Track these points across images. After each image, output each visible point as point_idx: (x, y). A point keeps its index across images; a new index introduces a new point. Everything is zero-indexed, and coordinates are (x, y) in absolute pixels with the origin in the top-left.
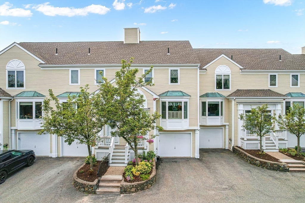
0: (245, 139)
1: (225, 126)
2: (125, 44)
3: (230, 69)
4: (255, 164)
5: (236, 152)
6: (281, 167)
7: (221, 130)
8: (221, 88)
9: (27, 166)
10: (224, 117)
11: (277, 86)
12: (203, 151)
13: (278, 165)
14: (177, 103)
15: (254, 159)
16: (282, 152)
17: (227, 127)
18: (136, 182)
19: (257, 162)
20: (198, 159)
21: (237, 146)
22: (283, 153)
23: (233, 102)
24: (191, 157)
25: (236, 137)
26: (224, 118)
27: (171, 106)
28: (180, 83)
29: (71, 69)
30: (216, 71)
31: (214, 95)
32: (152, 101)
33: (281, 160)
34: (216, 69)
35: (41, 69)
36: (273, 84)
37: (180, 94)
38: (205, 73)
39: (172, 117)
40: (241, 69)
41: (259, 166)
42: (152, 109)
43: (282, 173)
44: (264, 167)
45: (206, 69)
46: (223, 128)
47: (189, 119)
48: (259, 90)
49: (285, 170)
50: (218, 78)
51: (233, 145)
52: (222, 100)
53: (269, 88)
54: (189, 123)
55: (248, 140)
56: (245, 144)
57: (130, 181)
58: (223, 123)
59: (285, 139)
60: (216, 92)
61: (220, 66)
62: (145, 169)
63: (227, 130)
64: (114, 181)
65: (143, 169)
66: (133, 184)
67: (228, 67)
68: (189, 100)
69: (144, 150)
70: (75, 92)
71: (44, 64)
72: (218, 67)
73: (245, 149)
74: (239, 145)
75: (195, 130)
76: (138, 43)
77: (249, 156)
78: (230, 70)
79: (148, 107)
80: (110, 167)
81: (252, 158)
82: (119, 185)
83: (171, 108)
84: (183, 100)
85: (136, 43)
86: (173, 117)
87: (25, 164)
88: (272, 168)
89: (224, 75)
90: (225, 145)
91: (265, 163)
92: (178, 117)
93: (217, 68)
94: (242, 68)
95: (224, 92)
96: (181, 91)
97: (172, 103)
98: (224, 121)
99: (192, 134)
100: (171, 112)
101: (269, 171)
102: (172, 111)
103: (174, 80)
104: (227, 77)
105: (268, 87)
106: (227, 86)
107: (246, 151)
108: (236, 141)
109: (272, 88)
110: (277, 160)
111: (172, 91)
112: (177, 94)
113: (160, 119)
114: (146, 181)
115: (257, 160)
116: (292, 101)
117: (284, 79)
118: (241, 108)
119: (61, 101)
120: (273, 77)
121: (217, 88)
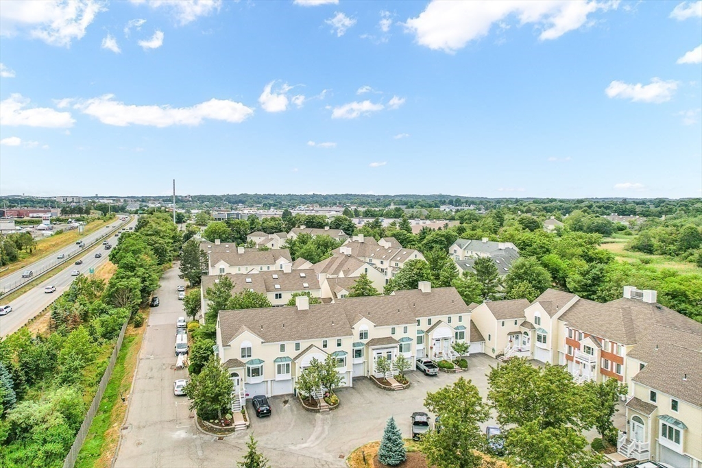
0: (376, 372)
2: (300, 311)
4: (381, 388)
5: (371, 379)
6: (392, 388)
11: (395, 335)
12: (355, 379)
15: (380, 385)
21: (371, 375)
23: (370, 350)
25: (372, 368)
29: (280, 343)
33: (393, 384)
35: (262, 345)
36: (393, 333)
40: (375, 326)
43: (392, 392)
46: (364, 364)
48: (385, 338)
49: (394, 390)
50: (361, 332)
51: (369, 375)
53: (391, 336)
55: (378, 372)
57: (333, 405)
58: (364, 361)
63: (366, 366)
64: (325, 406)
70: (283, 358)
71: (264, 342)
72: (361, 326)
74: (373, 375)
75: (350, 371)
77: (377, 382)
78: (368, 327)
82: (328, 407)
85: (307, 309)
89: (364, 330)
90: (366, 374)
91: (385, 388)
95: (365, 341)
103: (339, 345)
104: (366, 331)
106: (366, 337)
107: (377, 379)
108: (371, 372)
109: (393, 336)
110: (391, 384)
111: (338, 351)
115: (382, 386)
116: (403, 343)
117: (399, 330)
118: (375, 352)
119: (277, 364)
120: (393, 329)
121: (360, 339)
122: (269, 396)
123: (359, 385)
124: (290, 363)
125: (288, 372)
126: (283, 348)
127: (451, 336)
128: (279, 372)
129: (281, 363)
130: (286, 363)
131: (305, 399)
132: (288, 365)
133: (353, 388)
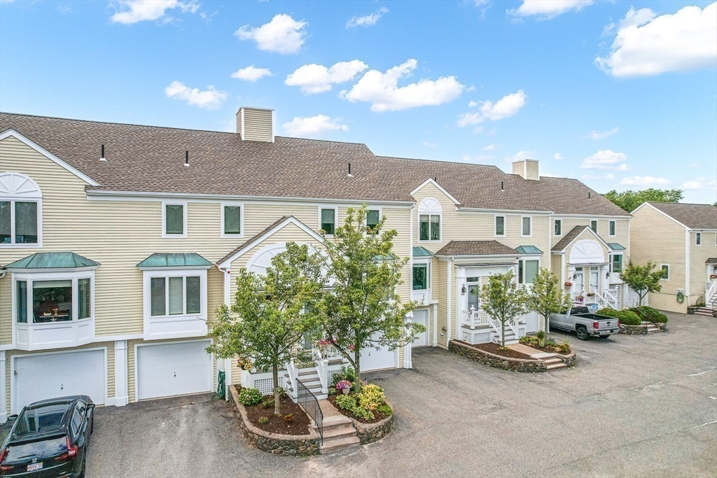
0: (473, 327)
1: (431, 306)
2: (246, 141)
3: (440, 205)
4: (500, 367)
6: (537, 366)
7: (424, 313)
8: (428, 239)
10: (431, 290)
11: (504, 236)
13: (534, 364)
15: (499, 359)
16: (524, 343)
17: (435, 307)
19: (504, 363)
20: (410, 369)
21: (455, 340)
22: (526, 344)
23: (450, 266)
24: (398, 367)
25: (454, 323)
29: (165, 202)
30: (419, 207)
31: (417, 251)
33: (533, 356)
34: (420, 203)
35: (88, 198)
36: (500, 232)
40: (457, 205)
41: (507, 370)
43: (539, 375)
44: (515, 369)
46: (429, 309)
48: (482, 242)
49: (543, 370)
50: (425, 220)
51: (449, 339)
52: (429, 261)
53: (494, 239)
55: (477, 328)
56: (473, 336)
57: (372, 421)
59: (524, 322)
60: (420, 245)
61: (426, 198)
63: (435, 313)
64: (339, 427)
66: (378, 423)
67: (438, 202)
70: (176, 254)
71: (98, 188)
72: (423, 200)
73: (473, 344)
74: (460, 338)
76: (273, 142)
77: (488, 355)
78: (441, 208)
81: (495, 358)
82: (352, 430)
85: (269, 141)
88: (526, 369)
89: (432, 216)
90: (432, 338)
91: (517, 363)
93: (422, 202)
94: (458, 203)
95: (433, 246)
98: (431, 298)
101: (523, 374)
104: (435, 220)
105: (493, 236)
106: (436, 237)
108: (454, 331)
109: (502, 239)
110: (527, 357)
115: (504, 360)
116: (524, 259)
117: (513, 223)
118: (463, 274)
119: (147, 276)
120: (500, 220)
121: (421, 239)
122: (121, 400)
123: (428, 363)
124: (203, 275)
125: (194, 307)
126: (175, 220)
127: (602, 261)
128: (158, 308)
129: (167, 274)
130: (185, 274)
131: (256, 404)
132: (193, 283)
133: (414, 370)
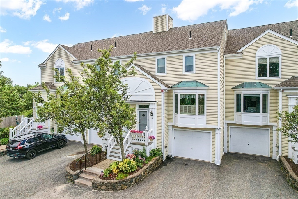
0: (295, 149)
1: (271, 127)
3: (279, 49)
7: (265, 131)
8: (266, 76)
9: (57, 148)
10: (269, 115)
12: (228, 157)
14: (190, 95)
17: (274, 128)
18: (109, 179)
20: (218, 166)
21: (286, 157)
23: (281, 95)
24: (211, 162)
25: (285, 143)
26: (269, 117)
27: (184, 99)
28: (196, 71)
30: (257, 53)
31: (252, 85)
32: (161, 93)
34: (258, 50)
35: (75, 64)
37: (195, 84)
38: (242, 57)
39: (184, 111)
42: (161, 102)
45: (242, 53)
46: (269, 129)
47: (206, 115)
50: (261, 62)
51: (279, 155)
52: (265, 92)
54: (206, 120)
56: (296, 157)
58: (268, 123)
60: (257, 81)
61: (264, 46)
62: (125, 167)
63: (275, 133)
65: (123, 167)
66: (104, 181)
67: (277, 47)
68: (206, 92)
69: (144, 147)
71: (76, 60)
72: (261, 47)
73: (296, 163)
74: (290, 156)
75: (215, 129)
76: (168, 30)
77: (290, 175)
78: (280, 51)
79: (156, 99)
80: (107, 160)
82: (91, 178)
83: (183, 101)
84: (197, 92)
85: (165, 31)
86: (186, 112)
87: (55, 146)
89: (270, 58)
90: (272, 152)
92: (191, 112)
93: (260, 49)
95: (269, 81)
96: (197, 80)
97: (185, 95)
98: (269, 121)
99: (211, 133)
100: (183, 106)
102: (185, 104)
103: (189, 68)
104: (274, 61)
106: (274, 75)
107: (295, 166)
111: (186, 81)
112: (190, 84)
113: (173, 114)
114: (119, 181)
121: (259, 76)
